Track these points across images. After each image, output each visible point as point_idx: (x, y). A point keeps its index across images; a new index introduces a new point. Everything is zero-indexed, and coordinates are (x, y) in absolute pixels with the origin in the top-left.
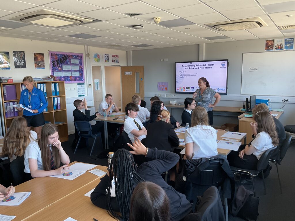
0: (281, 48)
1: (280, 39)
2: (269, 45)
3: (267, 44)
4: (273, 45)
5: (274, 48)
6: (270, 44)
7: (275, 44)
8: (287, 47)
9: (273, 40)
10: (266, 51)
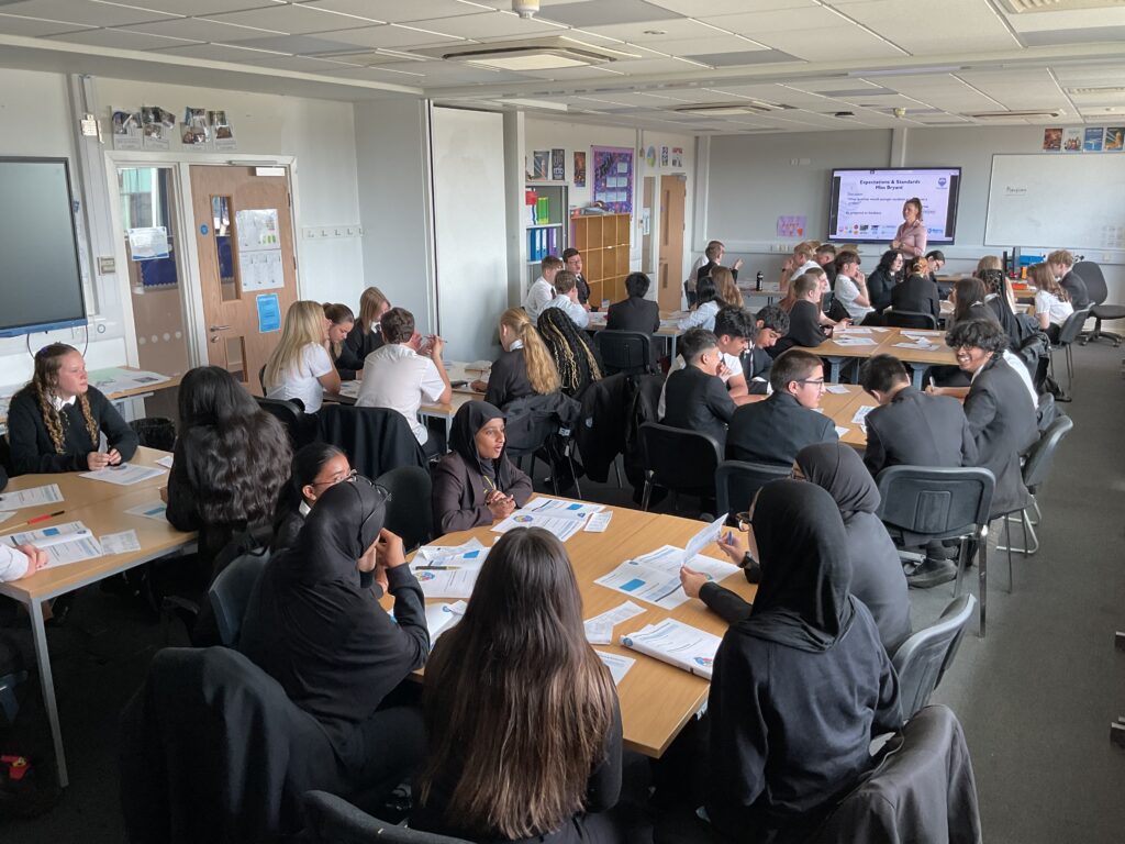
0: (1076, 148)
1: (1076, 129)
2: (1052, 140)
3: (1047, 137)
4: (1059, 140)
5: (1063, 146)
6: (1054, 136)
7: (1065, 138)
8: (1088, 147)
9: (1061, 130)
10: (1045, 151)
